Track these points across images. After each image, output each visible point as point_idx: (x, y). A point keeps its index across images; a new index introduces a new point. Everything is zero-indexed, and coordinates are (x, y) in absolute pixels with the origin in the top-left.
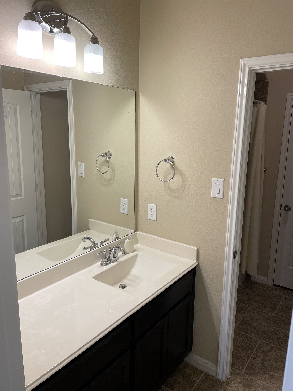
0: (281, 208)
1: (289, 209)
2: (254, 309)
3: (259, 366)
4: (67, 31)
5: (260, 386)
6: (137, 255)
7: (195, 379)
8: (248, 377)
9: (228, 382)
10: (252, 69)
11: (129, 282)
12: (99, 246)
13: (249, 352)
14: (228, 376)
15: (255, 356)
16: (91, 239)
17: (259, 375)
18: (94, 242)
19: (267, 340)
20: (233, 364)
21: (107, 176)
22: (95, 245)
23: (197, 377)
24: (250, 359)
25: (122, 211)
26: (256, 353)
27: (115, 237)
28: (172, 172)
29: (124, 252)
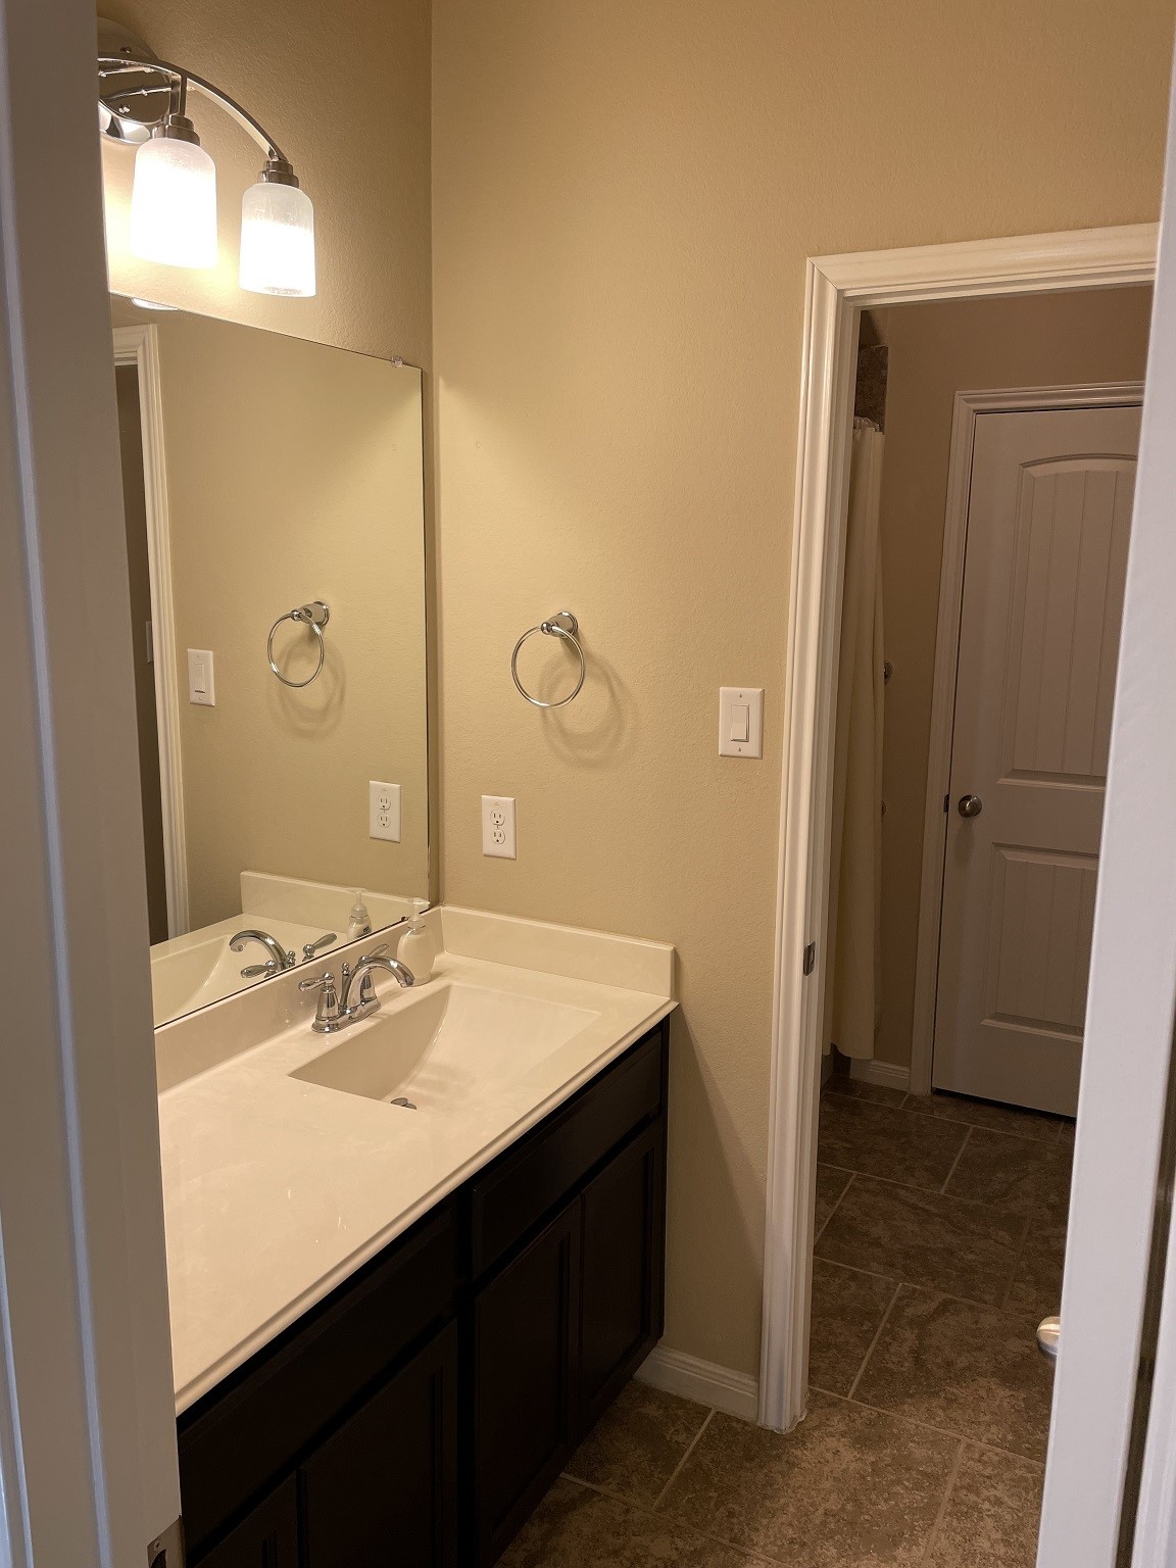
0: (947, 809)
1: (976, 809)
2: (870, 1179)
3: (903, 1369)
4: (184, 131)
5: (915, 1438)
6: (447, 990)
7: (681, 1438)
8: (868, 1411)
9: (800, 1435)
10: (849, 294)
11: (425, 1092)
12: (299, 960)
13: (865, 1328)
14: (798, 1413)
15: (887, 1339)
16: (266, 936)
17: (909, 1400)
18: (277, 950)
19: (923, 1279)
20: (813, 1373)
21: (314, 696)
22: (283, 960)
23: (687, 1429)
24: (870, 1350)
25: (376, 830)
26: (888, 1326)
27: (355, 928)
28: (570, 669)
29: (405, 974)
